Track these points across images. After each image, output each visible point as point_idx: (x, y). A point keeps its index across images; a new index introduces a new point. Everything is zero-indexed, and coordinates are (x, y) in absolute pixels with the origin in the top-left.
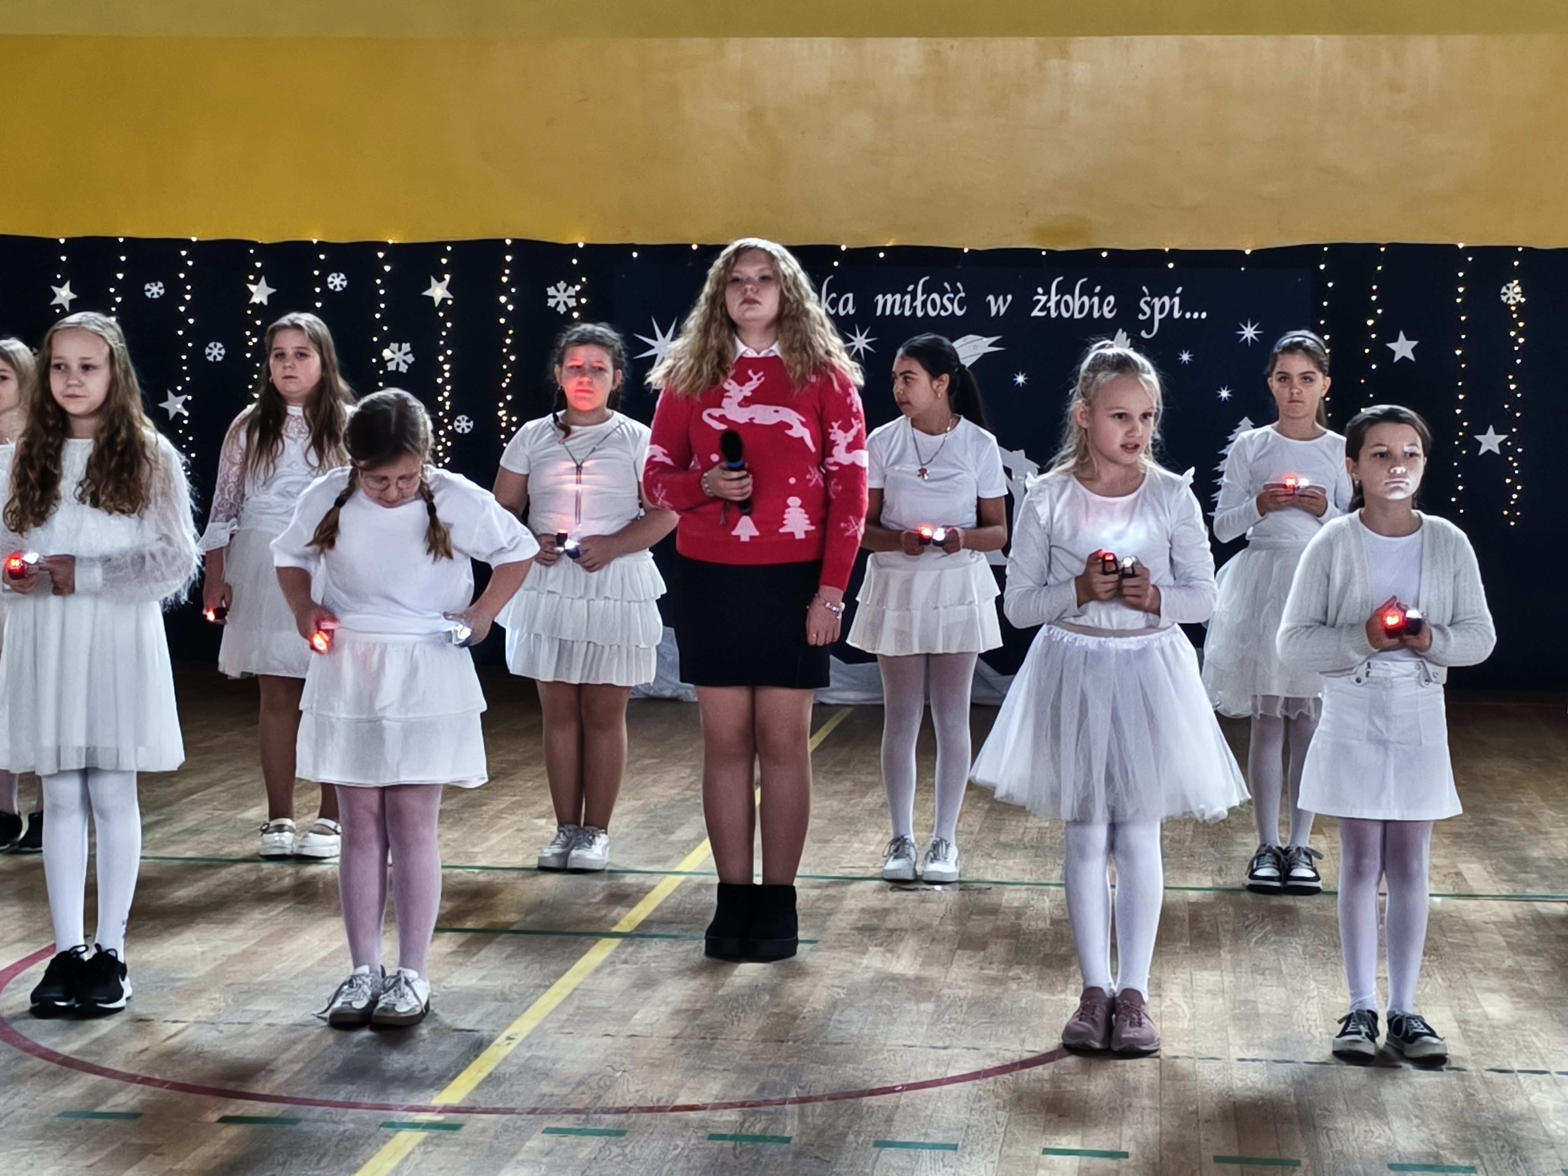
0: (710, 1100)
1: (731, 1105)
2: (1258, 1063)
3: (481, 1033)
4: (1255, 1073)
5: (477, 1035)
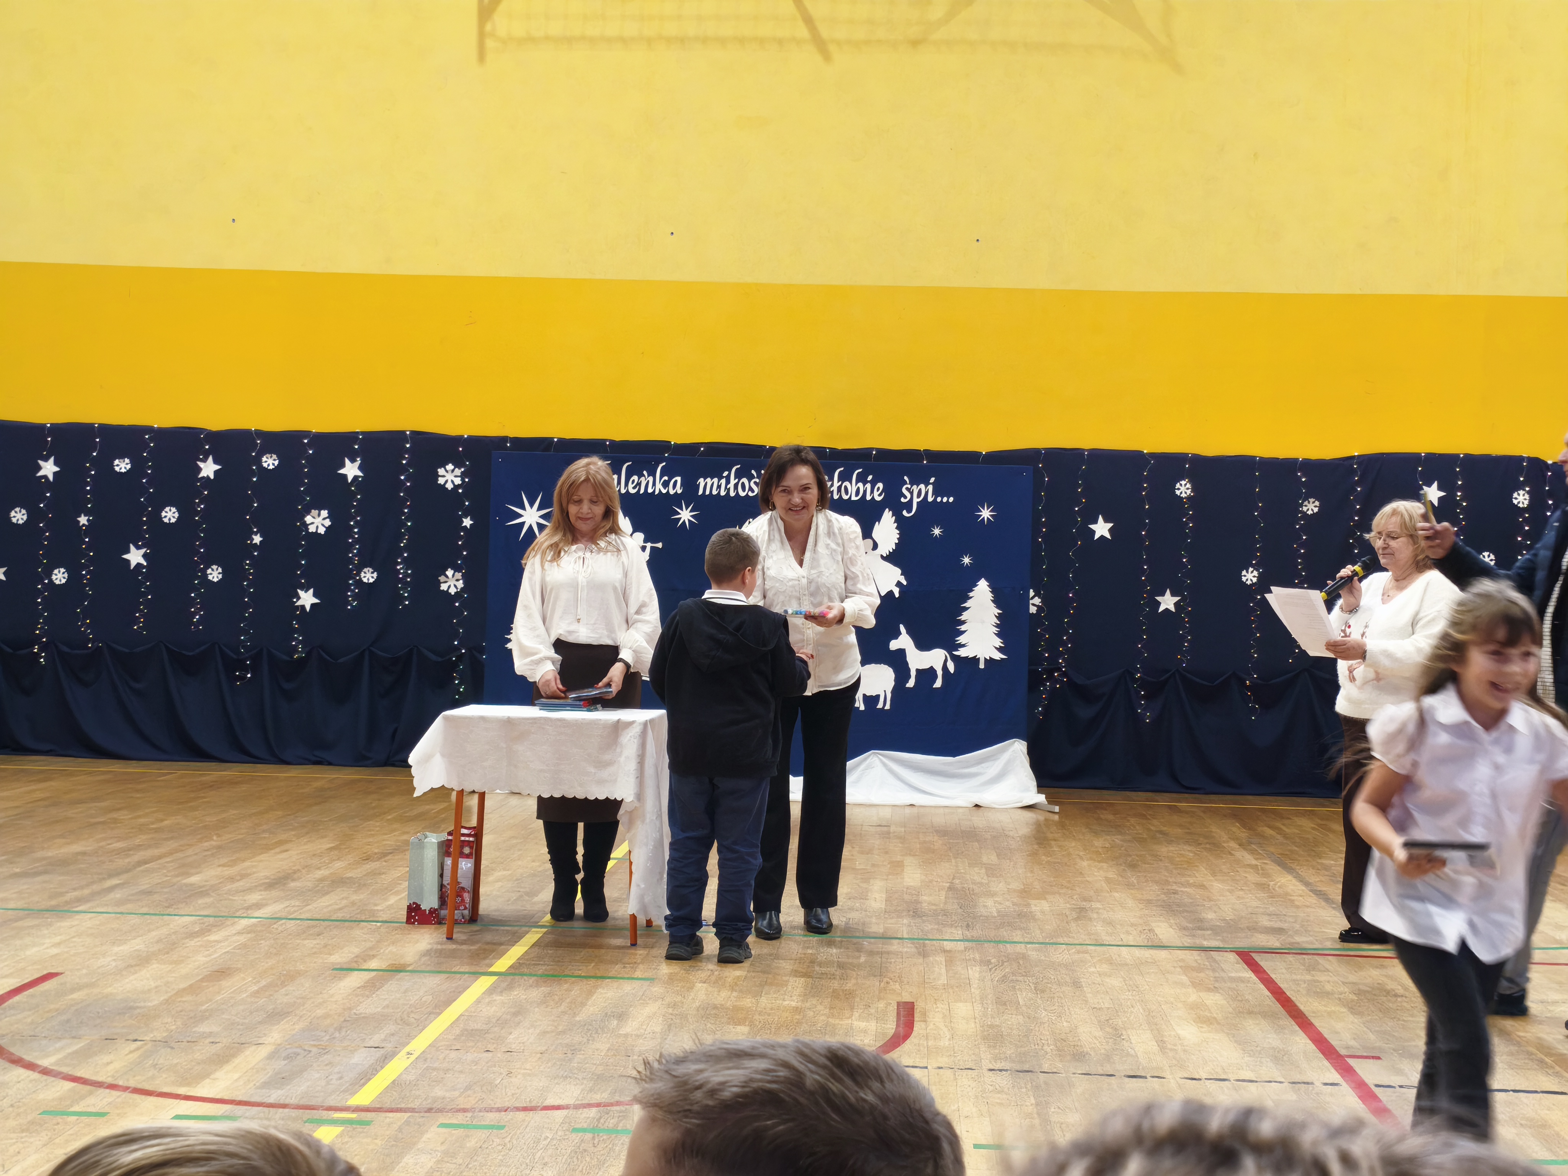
0: (571, 1102)
1: (589, 1106)
2: (1004, 1072)
3: (385, 1049)
4: (1003, 1080)
5: (382, 1051)
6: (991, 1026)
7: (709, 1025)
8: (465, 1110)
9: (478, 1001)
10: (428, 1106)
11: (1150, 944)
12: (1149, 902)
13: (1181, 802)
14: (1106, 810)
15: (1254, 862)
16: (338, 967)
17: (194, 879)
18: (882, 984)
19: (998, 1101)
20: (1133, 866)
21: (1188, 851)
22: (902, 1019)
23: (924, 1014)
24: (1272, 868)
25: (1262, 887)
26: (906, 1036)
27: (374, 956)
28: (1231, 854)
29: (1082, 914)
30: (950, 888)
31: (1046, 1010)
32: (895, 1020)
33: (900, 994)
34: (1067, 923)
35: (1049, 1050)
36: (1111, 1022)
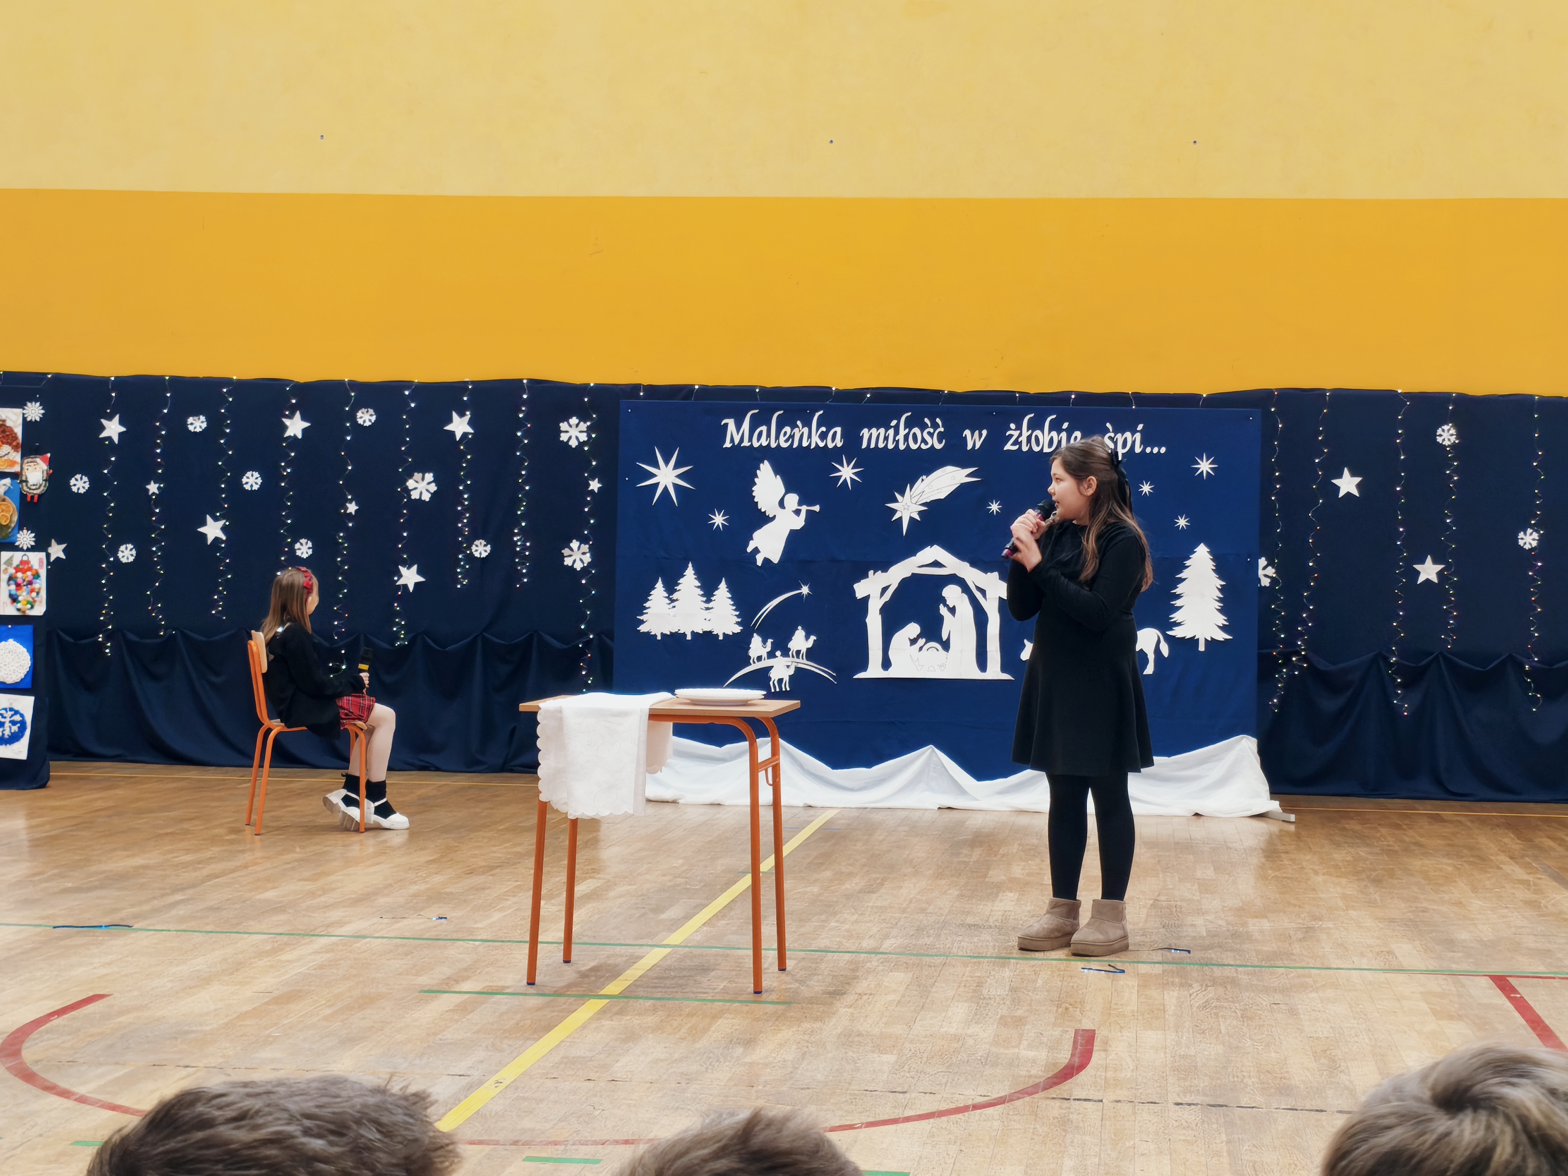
2: (1194, 1107)
3: (471, 1078)
4: (1190, 1115)
5: (468, 1079)
6: (1184, 1057)
7: (851, 1053)
8: (556, 1143)
9: (584, 1027)
10: (516, 1139)
11: (1387, 967)
12: (1392, 920)
13: (1444, 811)
14: (1352, 818)
15: (1526, 877)
16: (426, 989)
17: (270, 895)
18: (1060, 1010)
19: (1183, 1138)
20: (1377, 881)
21: (1446, 865)
22: (1079, 1047)
23: (1106, 1042)
24: (1547, 883)
25: (1532, 904)
26: (1082, 1067)
27: (467, 978)
28: (1499, 868)
29: (1308, 933)
30: (1153, 906)
31: (1251, 1039)
32: (1070, 1049)
33: (1080, 1021)
34: (1290, 944)
35: (1250, 1083)
36: (1328, 1052)
